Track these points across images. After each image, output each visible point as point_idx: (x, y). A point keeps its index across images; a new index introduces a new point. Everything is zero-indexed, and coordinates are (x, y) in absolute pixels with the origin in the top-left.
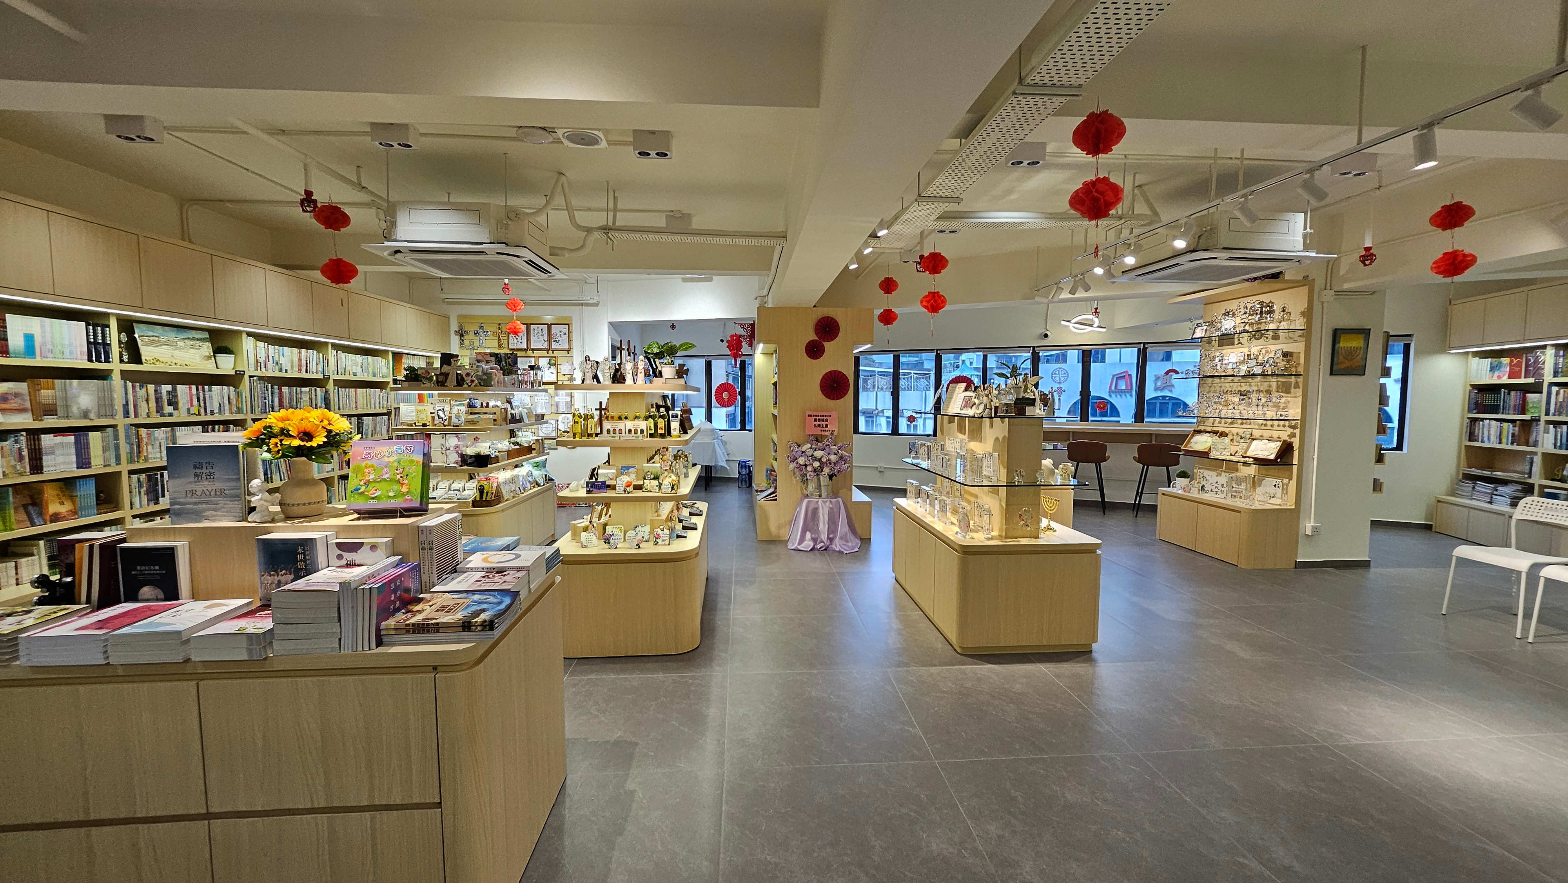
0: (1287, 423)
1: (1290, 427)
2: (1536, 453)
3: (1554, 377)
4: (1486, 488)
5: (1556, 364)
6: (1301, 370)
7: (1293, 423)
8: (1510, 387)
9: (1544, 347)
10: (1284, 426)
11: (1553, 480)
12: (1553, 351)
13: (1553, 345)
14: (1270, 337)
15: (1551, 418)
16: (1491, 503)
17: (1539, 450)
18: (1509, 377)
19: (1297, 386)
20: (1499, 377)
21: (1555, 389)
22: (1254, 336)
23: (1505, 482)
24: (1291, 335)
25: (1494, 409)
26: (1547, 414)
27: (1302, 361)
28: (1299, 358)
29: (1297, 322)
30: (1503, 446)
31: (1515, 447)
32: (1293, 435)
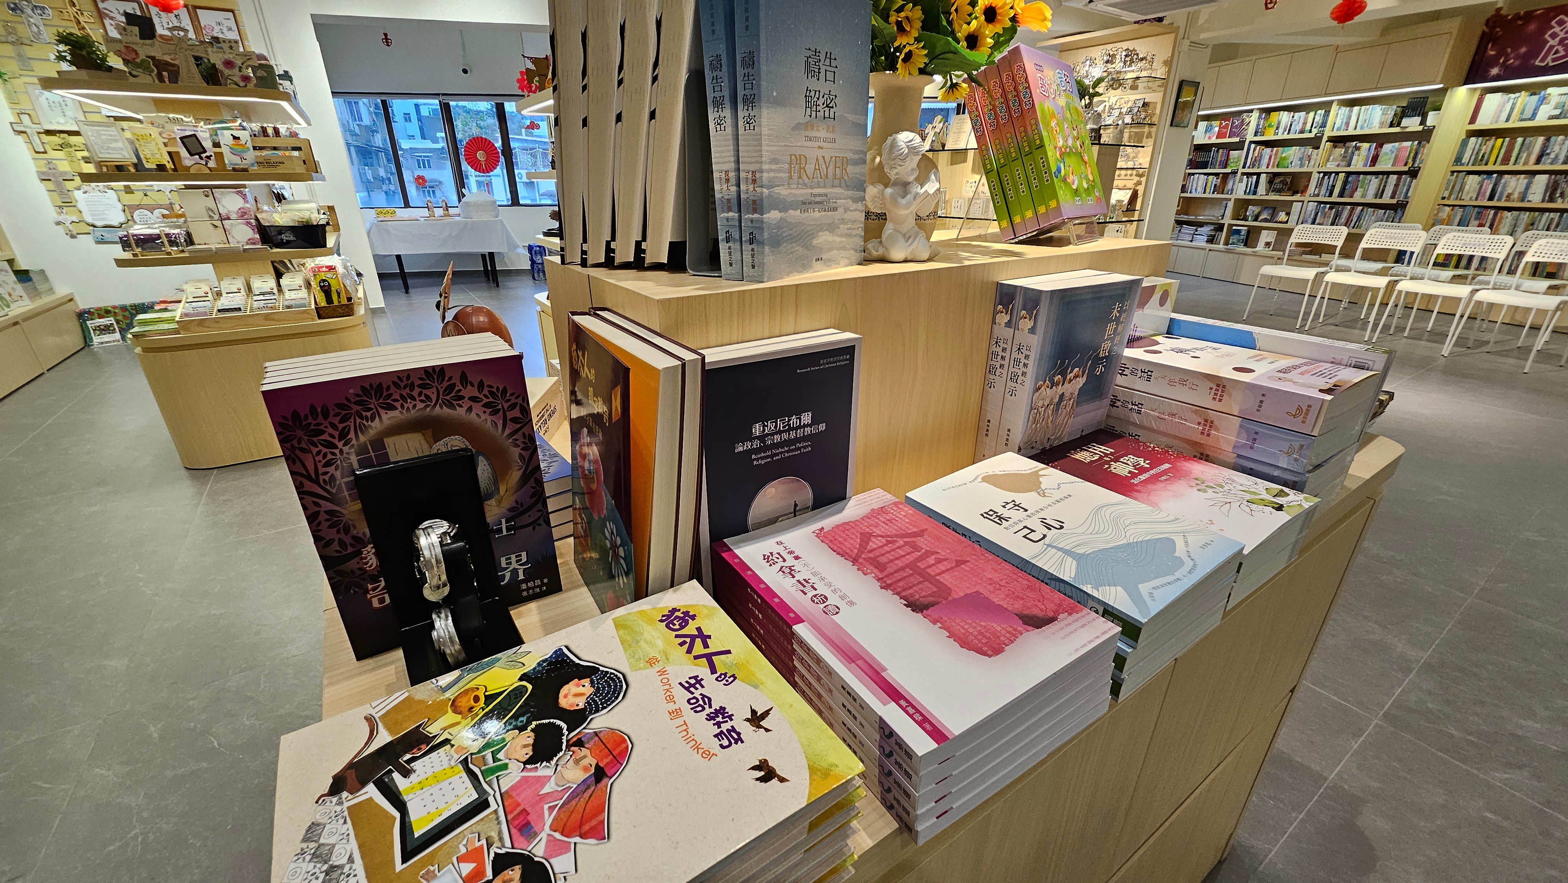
0: (1134, 172)
1: (1137, 175)
2: (1230, 200)
3: (1255, 135)
4: (1191, 229)
5: (1258, 125)
6: (1155, 120)
7: (1141, 171)
8: (1219, 146)
9: (1251, 111)
10: (1131, 175)
11: (1238, 219)
12: (1258, 114)
13: (1258, 109)
14: (1128, 87)
15: (1246, 170)
16: (1191, 241)
17: (1233, 197)
18: (1217, 138)
19: (1149, 135)
20: (1210, 138)
21: (1253, 146)
22: (1111, 86)
23: (1201, 224)
24: (1150, 84)
25: (1204, 165)
26: (1244, 167)
27: (1158, 111)
28: (1155, 108)
29: (1159, 71)
30: (1207, 195)
31: (1216, 196)
32: (1139, 183)
